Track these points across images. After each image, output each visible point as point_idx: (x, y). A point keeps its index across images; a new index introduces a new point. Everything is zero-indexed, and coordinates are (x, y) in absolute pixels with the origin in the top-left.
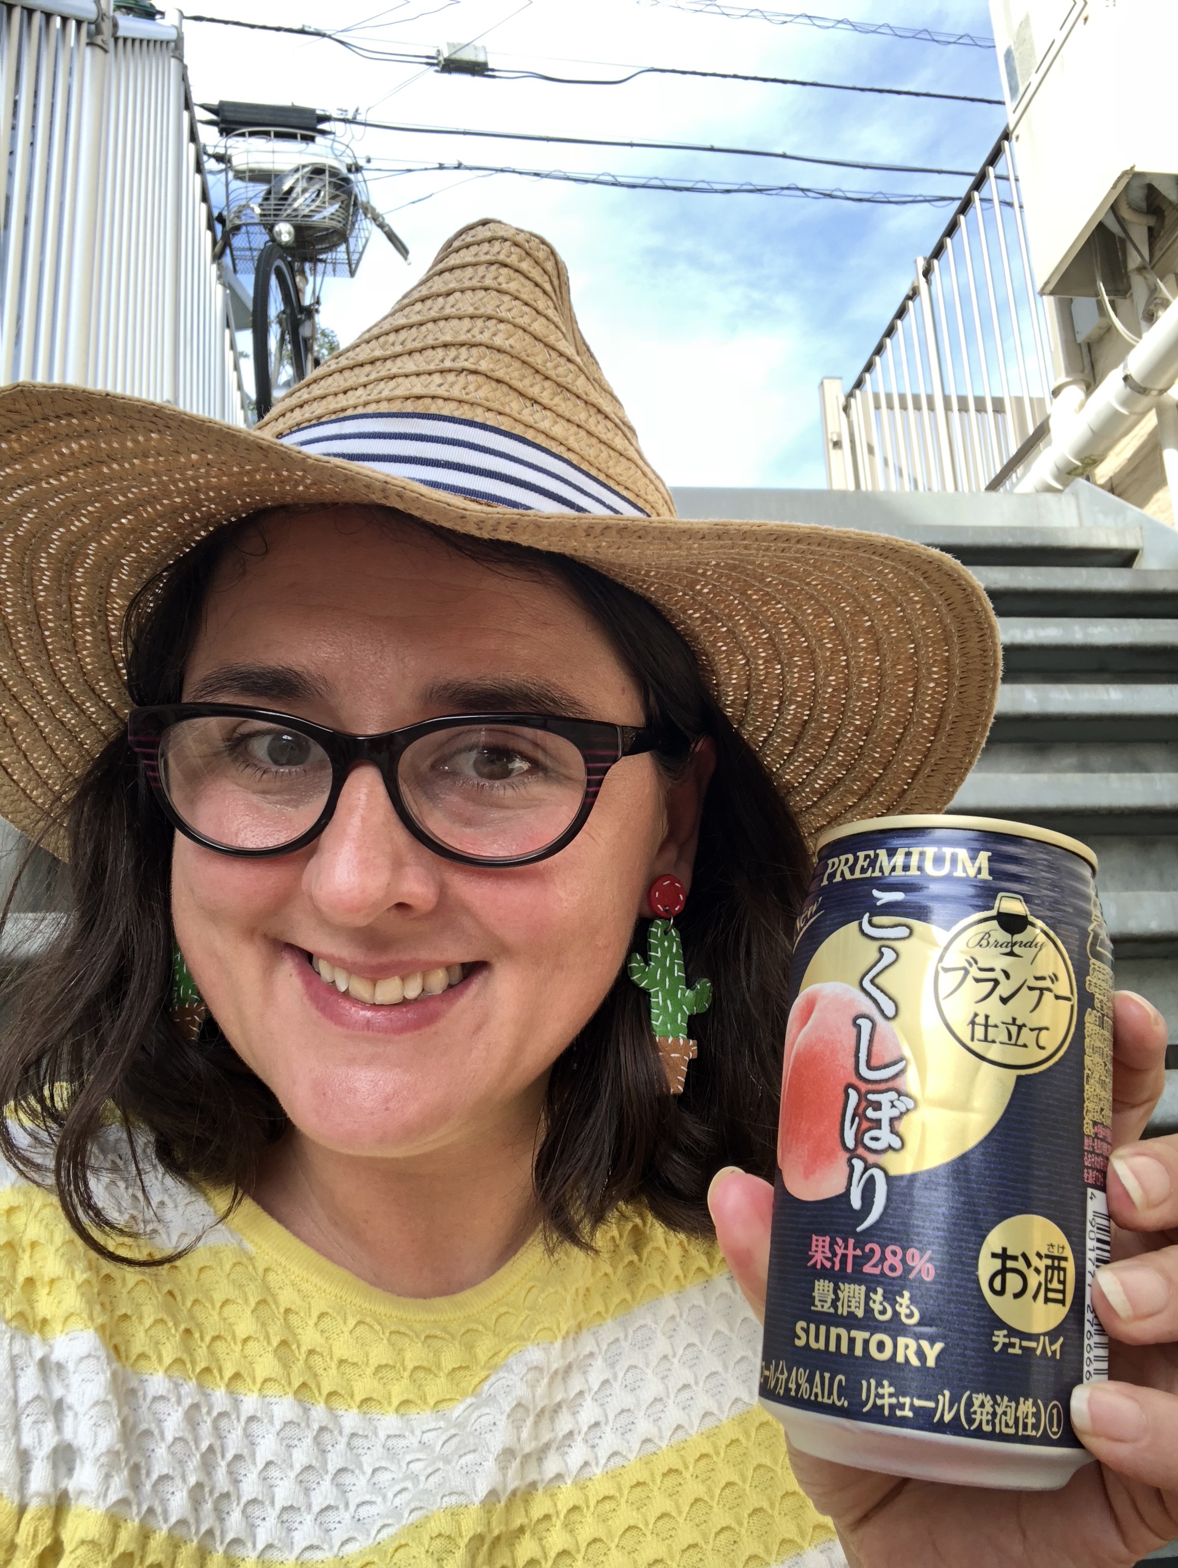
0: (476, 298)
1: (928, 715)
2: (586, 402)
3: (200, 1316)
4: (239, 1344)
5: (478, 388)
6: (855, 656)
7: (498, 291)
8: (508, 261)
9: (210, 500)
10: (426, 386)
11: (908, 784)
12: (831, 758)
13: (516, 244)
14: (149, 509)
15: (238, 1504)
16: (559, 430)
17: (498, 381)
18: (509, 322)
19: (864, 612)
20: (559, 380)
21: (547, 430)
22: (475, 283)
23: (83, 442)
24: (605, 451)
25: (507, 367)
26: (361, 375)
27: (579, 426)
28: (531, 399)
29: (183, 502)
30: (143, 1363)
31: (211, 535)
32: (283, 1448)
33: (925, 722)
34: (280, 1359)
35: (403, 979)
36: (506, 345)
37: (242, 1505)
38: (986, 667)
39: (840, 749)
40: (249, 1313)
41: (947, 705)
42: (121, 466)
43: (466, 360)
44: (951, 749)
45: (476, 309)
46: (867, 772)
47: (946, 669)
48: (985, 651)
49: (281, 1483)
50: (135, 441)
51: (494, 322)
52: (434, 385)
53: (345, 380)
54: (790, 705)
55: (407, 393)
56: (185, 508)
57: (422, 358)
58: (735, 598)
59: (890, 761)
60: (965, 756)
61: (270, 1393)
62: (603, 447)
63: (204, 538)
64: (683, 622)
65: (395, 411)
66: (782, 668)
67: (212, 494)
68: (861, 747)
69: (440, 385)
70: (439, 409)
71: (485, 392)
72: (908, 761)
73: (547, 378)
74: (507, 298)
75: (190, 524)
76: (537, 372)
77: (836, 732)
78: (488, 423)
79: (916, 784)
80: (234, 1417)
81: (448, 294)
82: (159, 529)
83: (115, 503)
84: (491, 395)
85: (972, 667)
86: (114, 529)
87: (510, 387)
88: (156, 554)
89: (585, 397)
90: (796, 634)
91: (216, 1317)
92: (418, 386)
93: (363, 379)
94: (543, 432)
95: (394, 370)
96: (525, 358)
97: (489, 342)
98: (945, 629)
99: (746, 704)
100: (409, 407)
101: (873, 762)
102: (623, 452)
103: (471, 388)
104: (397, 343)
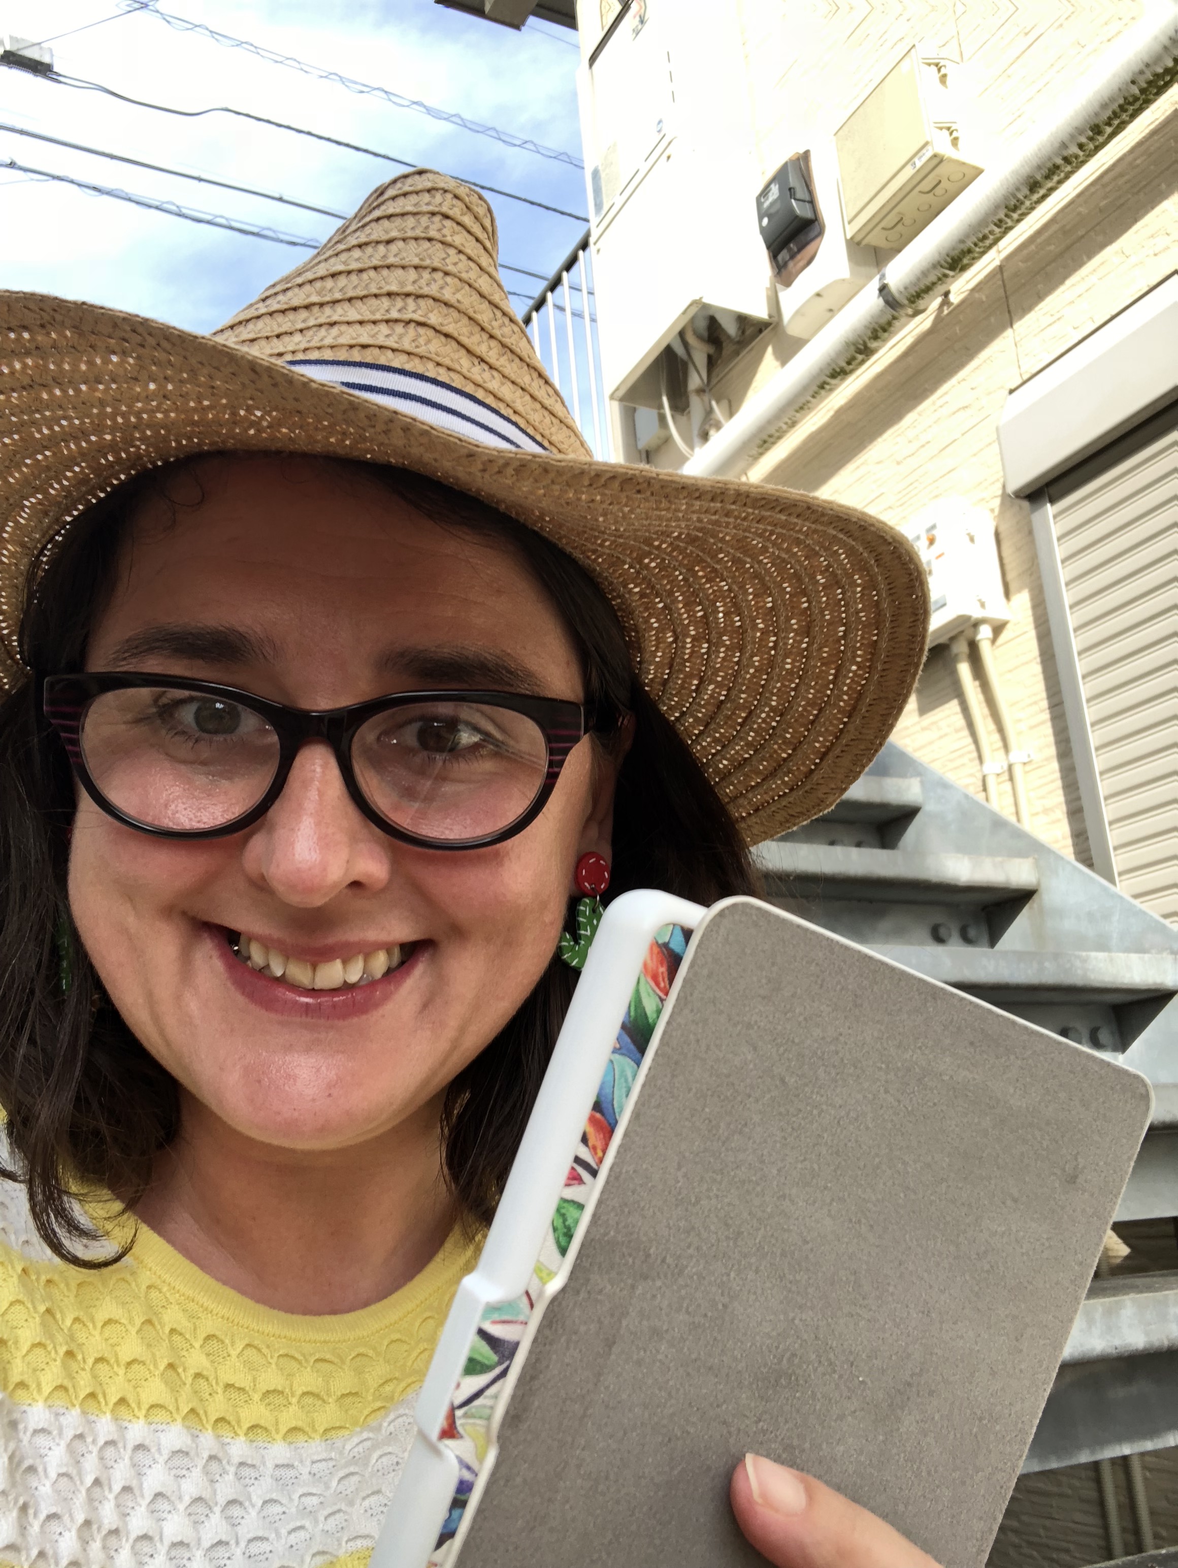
0: (420, 249)
1: (845, 697)
2: (528, 365)
3: (81, 1336)
4: (123, 1368)
5: (429, 341)
6: (784, 638)
7: (443, 243)
8: (450, 213)
9: (143, 439)
10: (373, 336)
11: (816, 764)
12: (741, 739)
13: (456, 197)
14: (73, 446)
15: (127, 1540)
16: (506, 391)
17: (447, 336)
18: (455, 276)
19: (804, 593)
20: (503, 340)
21: (496, 391)
22: (418, 232)
23: (29, 362)
24: (548, 419)
25: (456, 323)
26: (300, 319)
27: (523, 389)
28: (478, 357)
29: (113, 440)
30: (20, 1392)
31: (131, 480)
32: (172, 1478)
33: (842, 704)
34: (166, 1383)
35: (345, 962)
36: (452, 300)
37: (131, 1541)
38: (911, 653)
39: (751, 729)
40: (134, 1333)
41: (866, 688)
42: (64, 391)
43: (414, 312)
44: (864, 731)
45: (421, 260)
46: (775, 751)
47: (871, 653)
48: (913, 636)
49: (169, 1517)
50: (90, 363)
51: (440, 274)
52: (382, 335)
53: (279, 325)
54: (708, 685)
55: (353, 342)
56: (113, 447)
57: (365, 307)
58: (680, 574)
59: (800, 742)
60: (876, 737)
61: (156, 1420)
62: (546, 413)
63: (122, 483)
64: (619, 596)
65: (341, 359)
66: (708, 648)
67: (149, 433)
68: (774, 728)
69: (387, 336)
70: (389, 361)
71: (436, 346)
72: (819, 742)
73: (492, 337)
74: (452, 251)
75: (111, 465)
76: (483, 329)
77: (751, 712)
78: (440, 379)
79: (825, 764)
80: (120, 1445)
81: (389, 242)
82: (77, 469)
83: (38, 436)
84: (442, 350)
85: (898, 651)
86: (27, 465)
87: (459, 343)
88: (66, 497)
89: (528, 360)
90: (732, 613)
91: (98, 1337)
92: (364, 335)
93: (300, 326)
94: (491, 392)
95: (335, 318)
96: (472, 314)
97: (437, 295)
98: (879, 613)
99: (665, 683)
100: (356, 356)
101: (784, 743)
102: (563, 419)
103: (422, 341)
104: (336, 290)
